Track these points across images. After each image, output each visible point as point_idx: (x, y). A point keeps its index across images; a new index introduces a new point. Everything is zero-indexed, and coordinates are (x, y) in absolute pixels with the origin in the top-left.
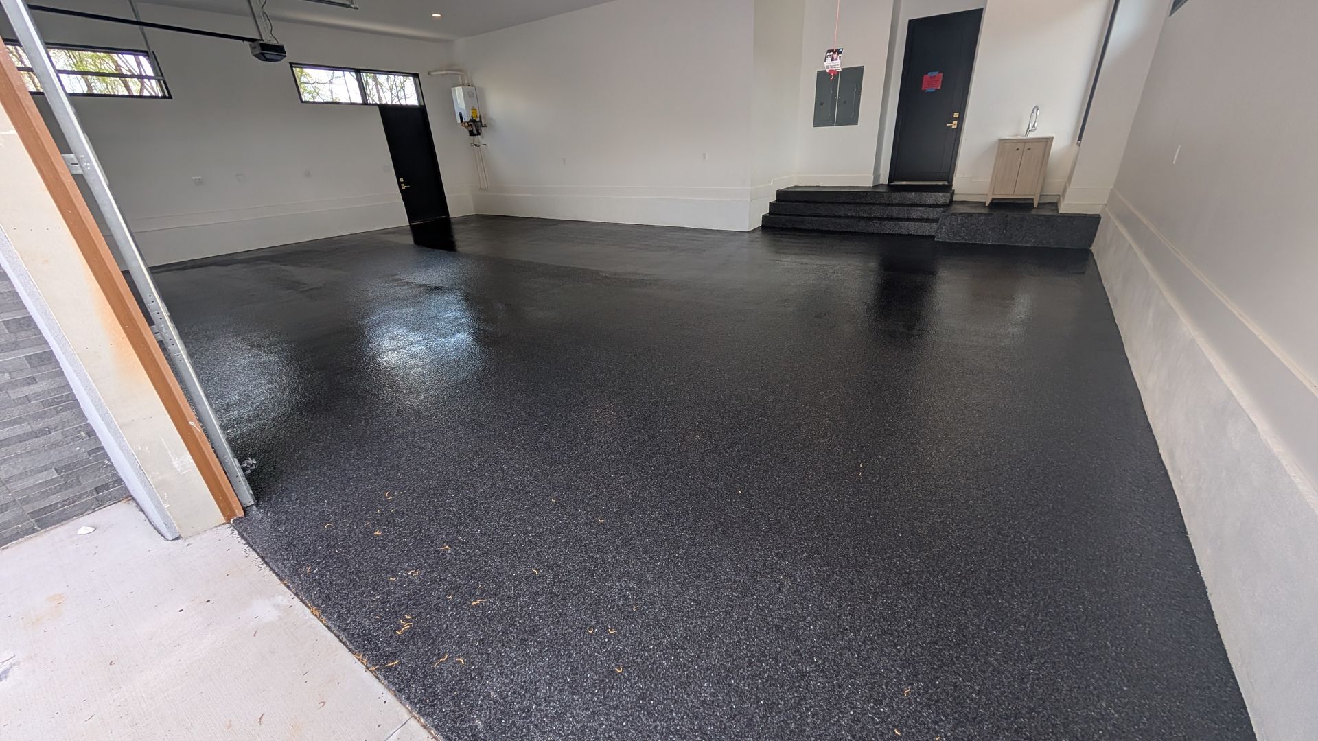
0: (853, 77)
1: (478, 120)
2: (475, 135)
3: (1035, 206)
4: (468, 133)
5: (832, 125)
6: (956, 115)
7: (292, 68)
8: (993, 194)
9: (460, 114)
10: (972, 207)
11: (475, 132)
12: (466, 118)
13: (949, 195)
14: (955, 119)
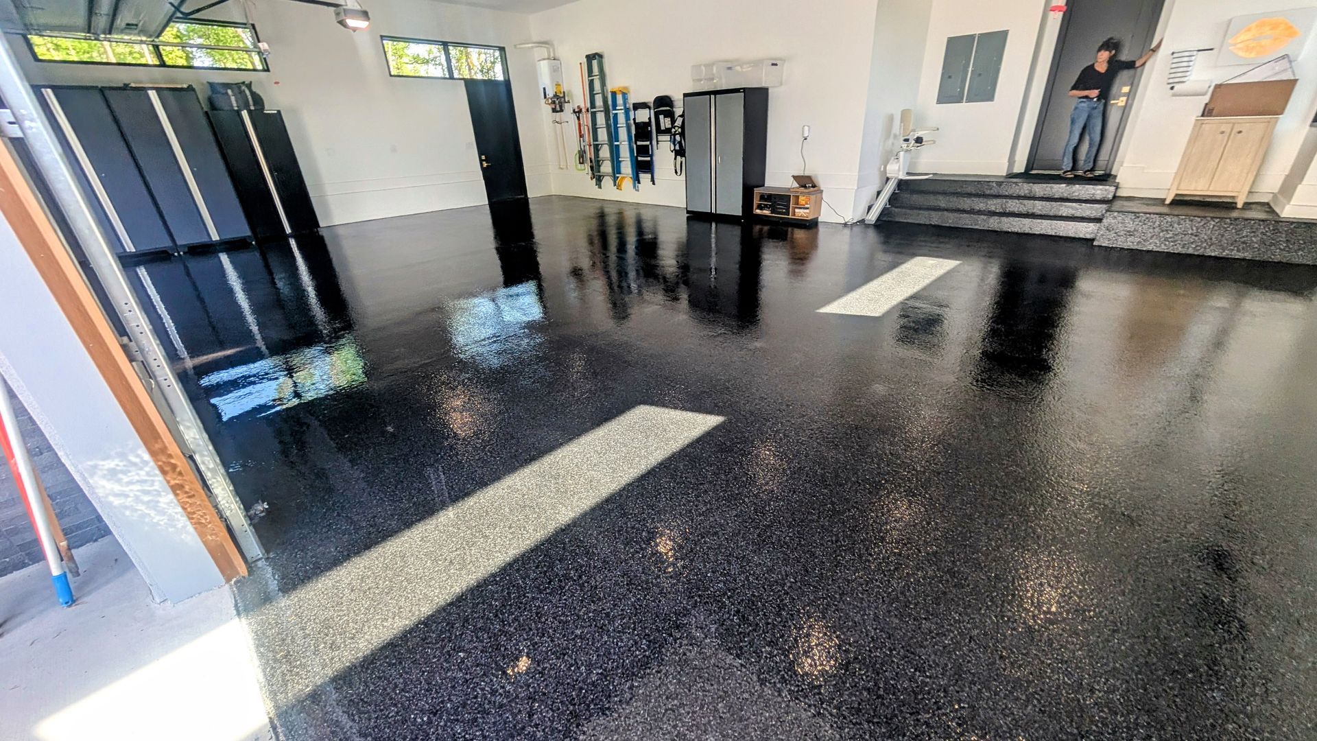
0: (995, 42)
1: (562, 95)
2: (557, 112)
3: (1240, 205)
4: (551, 110)
5: (960, 101)
6: (1126, 89)
7: (382, 40)
8: (1178, 189)
9: (544, 89)
10: (1147, 205)
11: (558, 108)
12: (550, 94)
13: (1113, 189)
14: (1124, 95)
